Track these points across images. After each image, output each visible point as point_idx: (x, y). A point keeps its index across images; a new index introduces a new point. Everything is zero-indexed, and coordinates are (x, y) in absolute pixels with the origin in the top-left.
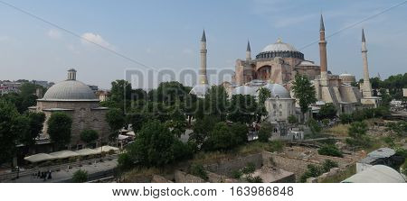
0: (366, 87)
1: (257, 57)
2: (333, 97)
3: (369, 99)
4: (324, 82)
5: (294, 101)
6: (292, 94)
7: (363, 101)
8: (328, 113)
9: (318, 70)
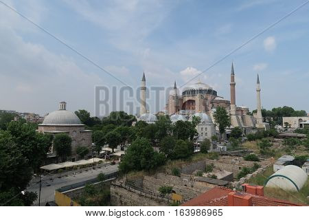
0: (259, 116)
1: (184, 93)
2: (239, 123)
3: (261, 124)
4: (233, 112)
5: (215, 125)
6: (213, 121)
7: (257, 126)
8: (237, 134)
9: (228, 103)
